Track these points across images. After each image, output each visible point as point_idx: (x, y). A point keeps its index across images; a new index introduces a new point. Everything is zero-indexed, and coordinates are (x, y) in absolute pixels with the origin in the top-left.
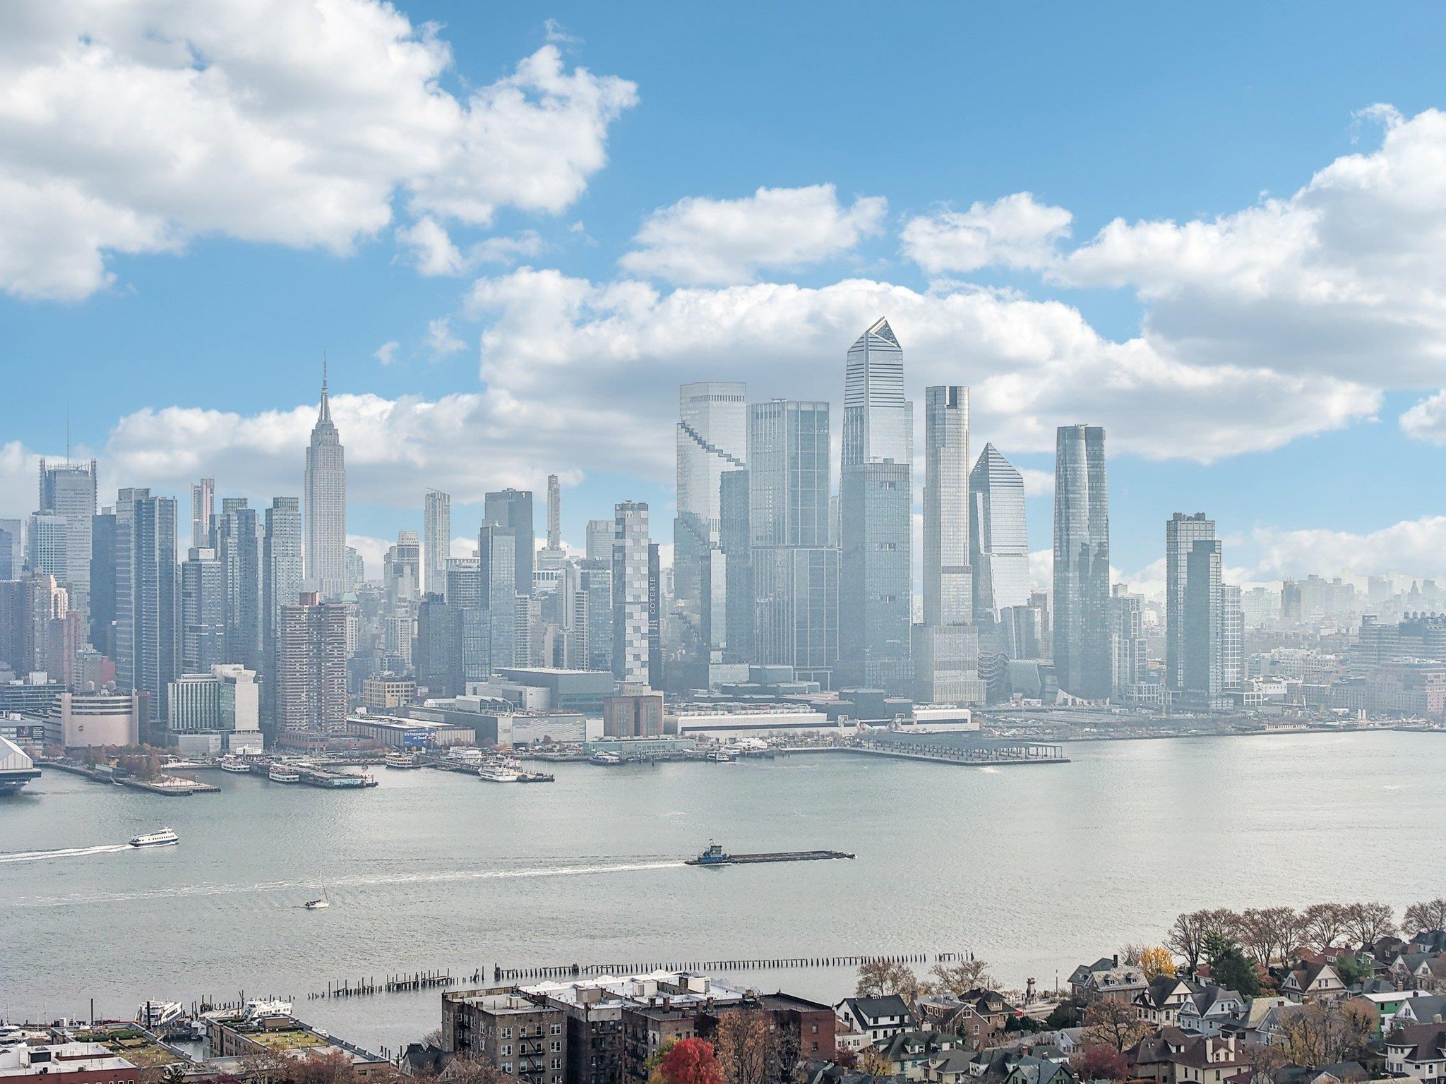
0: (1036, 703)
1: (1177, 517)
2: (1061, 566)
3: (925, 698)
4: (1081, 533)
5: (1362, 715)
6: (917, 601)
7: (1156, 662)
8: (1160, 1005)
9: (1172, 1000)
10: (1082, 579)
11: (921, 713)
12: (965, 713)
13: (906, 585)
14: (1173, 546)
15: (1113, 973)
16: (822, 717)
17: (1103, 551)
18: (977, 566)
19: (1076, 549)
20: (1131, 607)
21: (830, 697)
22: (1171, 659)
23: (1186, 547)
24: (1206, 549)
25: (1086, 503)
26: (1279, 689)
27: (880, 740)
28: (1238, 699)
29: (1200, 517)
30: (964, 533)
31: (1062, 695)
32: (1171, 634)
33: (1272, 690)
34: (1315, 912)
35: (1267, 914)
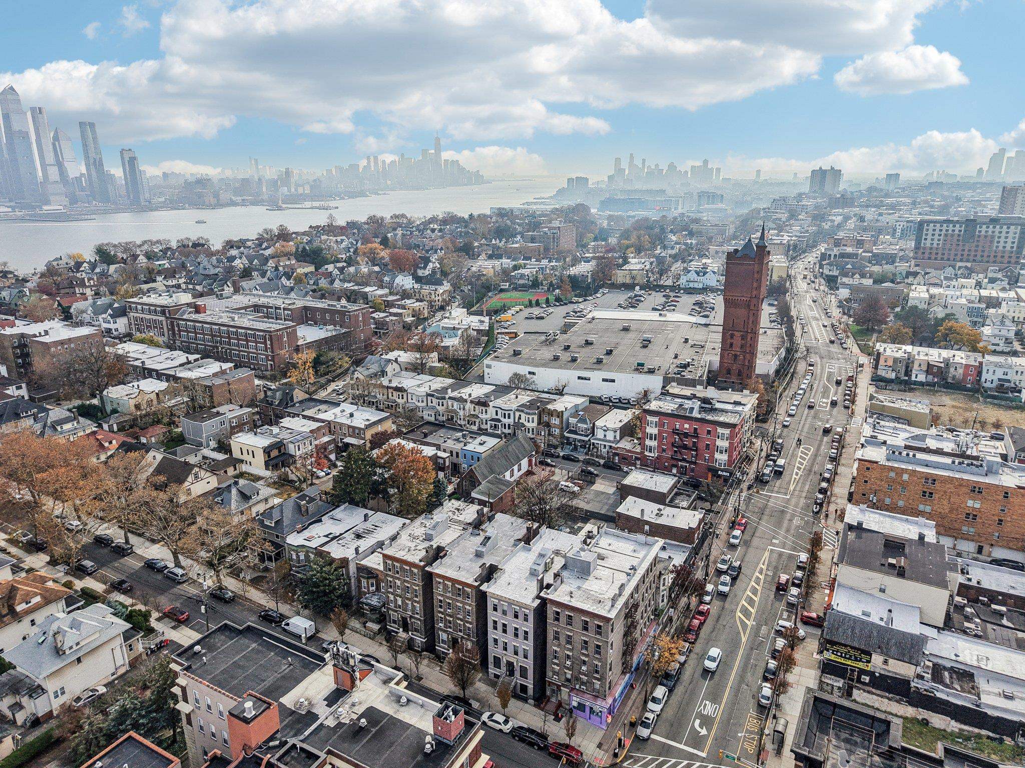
0: (87, 205)
1: (123, 150)
2: (88, 166)
3: (47, 203)
4: (92, 154)
5: (187, 205)
6: (40, 174)
7: (123, 192)
8: (78, 271)
9: (81, 269)
10: (96, 168)
11: (45, 208)
12: (61, 207)
13: (35, 169)
14: (123, 158)
15: (60, 262)
16: (10, 210)
17: (101, 160)
18: (60, 164)
19: (92, 161)
20: (112, 177)
21: (12, 204)
22: (128, 192)
23: (127, 159)
24: (133, 160)
25: (92, 145)
26: (163, 199)
27: (31, 216)
28: (150, 202)
29: (130, 150)
30: (52, 154)
31: (94, 202)
32: (126, 183)
33: (160, 200)
34: (145, 242)
35: (126, 243)
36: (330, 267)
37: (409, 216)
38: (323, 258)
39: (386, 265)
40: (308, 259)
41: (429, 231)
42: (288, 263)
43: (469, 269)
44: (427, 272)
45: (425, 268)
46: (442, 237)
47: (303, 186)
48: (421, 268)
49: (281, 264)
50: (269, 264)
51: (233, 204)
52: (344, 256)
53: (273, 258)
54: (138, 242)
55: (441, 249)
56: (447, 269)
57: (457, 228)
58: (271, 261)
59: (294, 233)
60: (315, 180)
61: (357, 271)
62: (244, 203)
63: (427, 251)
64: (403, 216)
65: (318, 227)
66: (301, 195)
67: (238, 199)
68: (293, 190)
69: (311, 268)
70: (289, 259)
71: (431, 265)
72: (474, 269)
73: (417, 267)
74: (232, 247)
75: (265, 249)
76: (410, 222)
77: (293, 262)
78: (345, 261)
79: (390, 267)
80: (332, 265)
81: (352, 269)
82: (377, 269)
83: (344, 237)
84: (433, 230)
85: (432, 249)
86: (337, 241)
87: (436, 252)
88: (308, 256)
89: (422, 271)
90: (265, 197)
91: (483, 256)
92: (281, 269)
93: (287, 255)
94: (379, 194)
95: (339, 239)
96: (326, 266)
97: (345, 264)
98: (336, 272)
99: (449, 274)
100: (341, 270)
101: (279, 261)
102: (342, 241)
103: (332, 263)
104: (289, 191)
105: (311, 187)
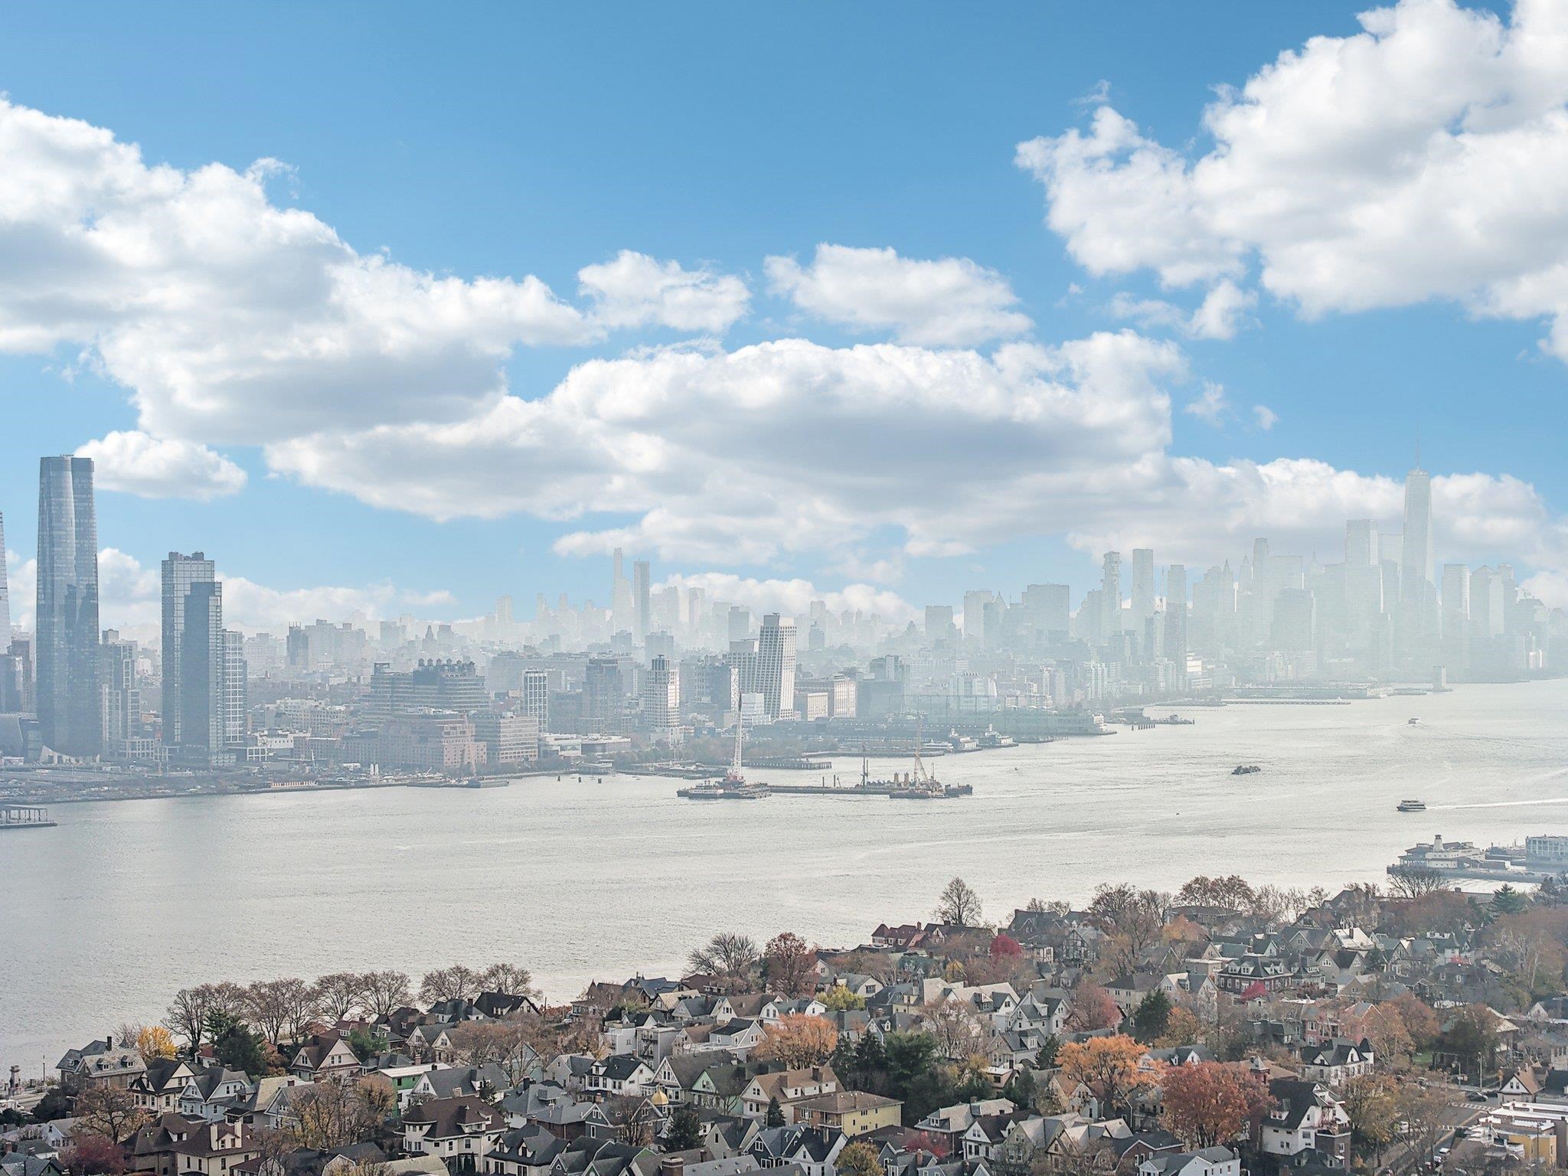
0: (18, 761)
1: (174, 556)
2: (45, 610)
4: (67, 574)
5: (374, 770)
7: (151, 716)
8: (160, 1090)
9: (172, 1084)
10: (68, 624)
14: (168, 589)
15: (106, 1057)
17: (91, 593)
19: (61, 592)
20: (122, 654)
22: (167, 711)
23: (182, 590)
24: (205, 591)
25: (73, 540)
26: (285, 743)
28: (241, 755)
29: (198, 556)
31: (47, 752)
32: (167, 685)
33: (277, 744)
34: (326, 983)
35: (274, 987)
36: (957, 1116)
37: (1255, 884)
38: (933, 1076)
39: (1151, 1112)
40: (879, 1078)
41: (1327, 963)
42: (811, 1090)
43: (1460, 1134)
44: (1300, 1141)
45: (1292, 1125)
46: (1375, 995)
47: (827, 686)
48: (1277, 1125)
49: (790, 1093)
50: (749, 1094)
51: (550, 764)
52: (1003, 1070)
53: (762, 1070)
54: (310, 982)
55: (1364, 1047)
56: (1377, 1128)
57: (1441, 947)
58: (755, 1084)
59: (821, 955)
60: (878, 664)
61: (1049, 1136)
62: (589, 764)
63: (1309, 1055)
64: (1235, 886)
65: (907, 931)
66: (821, 726)
67: (568, 744)
68: (787, 701)
69: (888, 1115)
70: (816, 1077)
71: (1315, 1114)
72: (1479, 1134)
73: (1262, 1120)
74: (616, 1015)
75: (730, 1029)
76: (1261, 918)
77: (830, 1087)
78: (1008, 1094)
79: (1165, 1121)
80: (964, 1108)
81: (1031, 1128)
82: (1116, 1127)
83: (1004, 988)
84: (1344, 958)
85: (1326, 1045)
86: (978, 1000)
87: (1342, 1056)
88: (882, 1065)
89: (1282, 1135)
90: (675, 735)
91: (1525, 1079)
92: (787, 1110)
93: (808, 1058)
94: (1147, 723)
95: (986, 991)
96: (944, 1113)
97: (1007, 1106)
98: (976, 1134)
99: (1383, 1146)
100: (995, 1127)
101: (783, 1083)
102: (998, 1000)
103: (963, 1096)
104: (772, 704)
105: (865, 691)
